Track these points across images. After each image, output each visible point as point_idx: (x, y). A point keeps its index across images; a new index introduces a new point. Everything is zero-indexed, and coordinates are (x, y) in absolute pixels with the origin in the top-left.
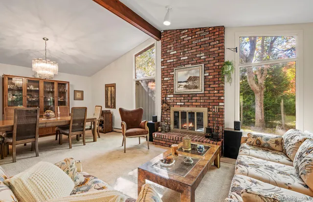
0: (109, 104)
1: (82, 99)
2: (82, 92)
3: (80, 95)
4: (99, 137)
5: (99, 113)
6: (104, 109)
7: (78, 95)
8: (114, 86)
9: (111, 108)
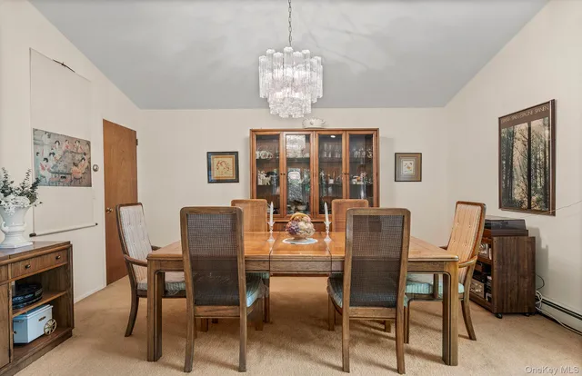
0: (518, 193)
1: (417, 177)
2: (418, 157)
3: (412, 167)
4: (471, 337)
5: (471, 231)
6: (495, 213)
7: (407, 167)
8: (548, 111)
9: (529, 209)
